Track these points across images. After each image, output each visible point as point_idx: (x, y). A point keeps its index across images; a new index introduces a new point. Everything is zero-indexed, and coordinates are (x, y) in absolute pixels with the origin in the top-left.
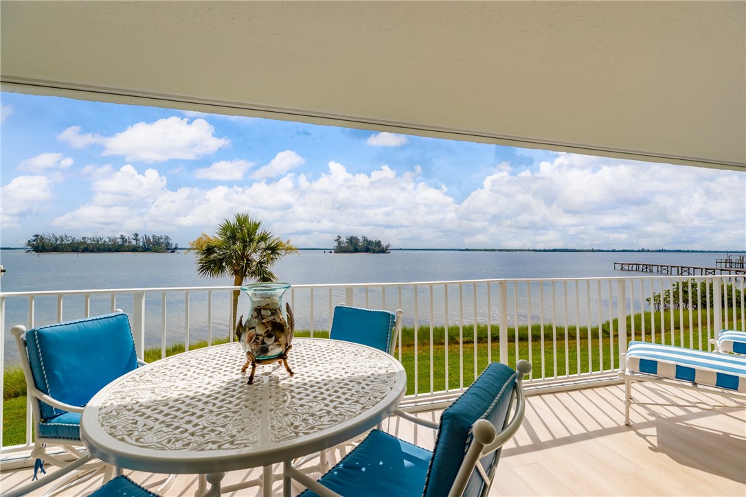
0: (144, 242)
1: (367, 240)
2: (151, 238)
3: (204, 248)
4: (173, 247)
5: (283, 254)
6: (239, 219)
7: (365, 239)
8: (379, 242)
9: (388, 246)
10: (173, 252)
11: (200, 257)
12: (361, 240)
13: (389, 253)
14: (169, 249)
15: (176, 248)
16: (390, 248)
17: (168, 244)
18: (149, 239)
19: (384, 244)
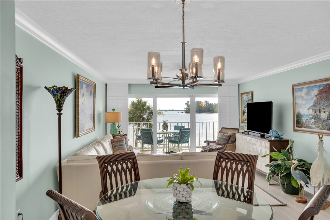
1: (208, 103)
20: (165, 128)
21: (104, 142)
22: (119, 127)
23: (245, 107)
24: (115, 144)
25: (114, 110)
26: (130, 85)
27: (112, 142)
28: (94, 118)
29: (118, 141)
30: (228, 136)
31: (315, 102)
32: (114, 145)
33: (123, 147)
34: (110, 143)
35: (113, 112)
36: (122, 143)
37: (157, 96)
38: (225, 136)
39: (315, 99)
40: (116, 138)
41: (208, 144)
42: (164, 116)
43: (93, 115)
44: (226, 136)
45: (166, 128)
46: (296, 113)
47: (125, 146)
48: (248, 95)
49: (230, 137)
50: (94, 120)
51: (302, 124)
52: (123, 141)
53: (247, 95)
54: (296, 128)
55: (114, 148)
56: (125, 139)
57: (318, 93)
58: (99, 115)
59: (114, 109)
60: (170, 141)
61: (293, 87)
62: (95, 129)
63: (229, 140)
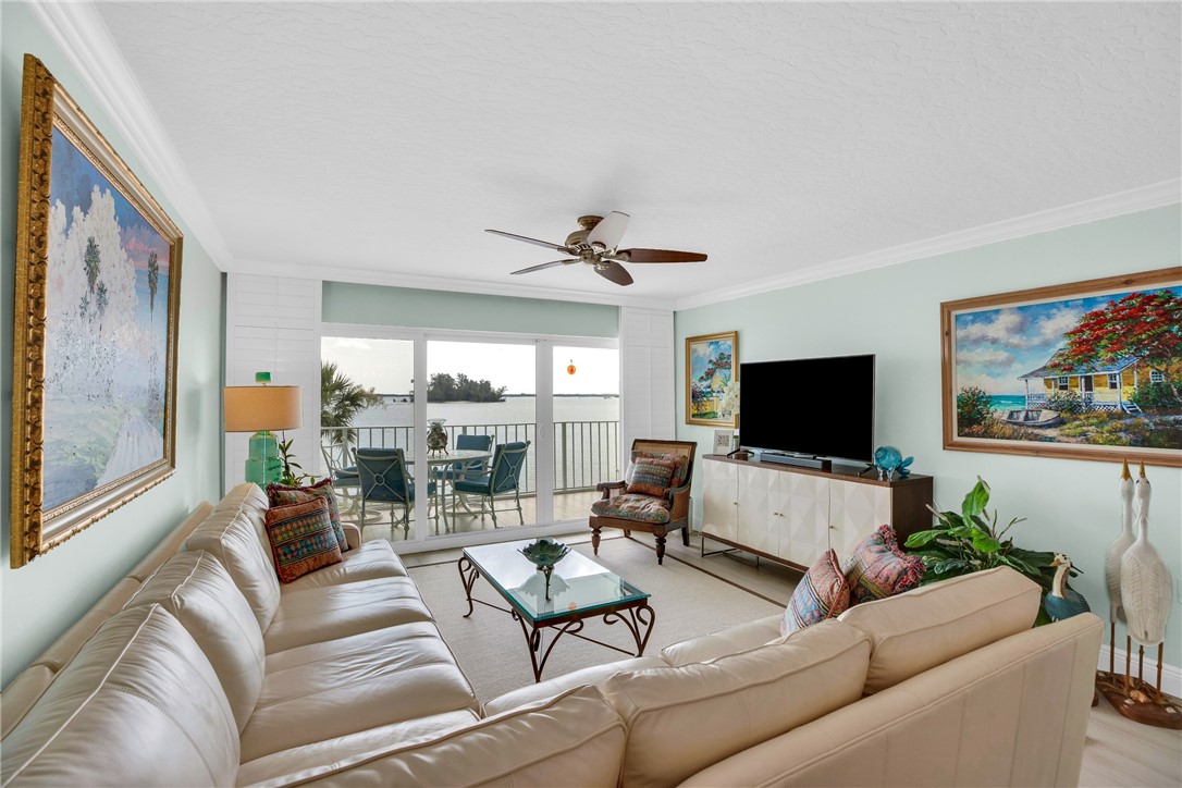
1: (466, 380)
5: (365, 405)
7: (463, 379)
8: (488, 384)
9: (502, 390)
12: (457, 380)
13: (504, 401)
16: (506, 393)
19: (495, 387)
20: (438, 444)
21: (233, 538)
22: (284, 452)
23: (702, 378)
24: (287, 531)
25: (265, 376)
26: (327, 285)
27: (271, 526)
28: (169, 412)
29: (300, 517)
30: (668, 466)
31: (1061, 355)
32: (280, 538)
33: (325, 540)
34: (261, 528)
35: (261, 384)
36: (317, 523)
37: (428, 336)
38: (658, 465)
39: (1063, 344)
40: (286, 502)
41: (607, 495)
42: (385, 408)
43: (162, 395)
44: (662, 465)
45: (442, 444)
46: (957, 392)
47: (333, 534)
48: (717, 343)
49: (674, 467)
50: (169, 419)
51: (990, 426)
52: (321, 512)
53: (712, 343)
54: (956, 439)
55: (280, 551)
56: (329, 499)
57: (1078, 325)
58: (194, 396)
59: (269, 374)
60: (459, 488)
61: (947, 308)
62: (173, 465)
63: (672, 477)
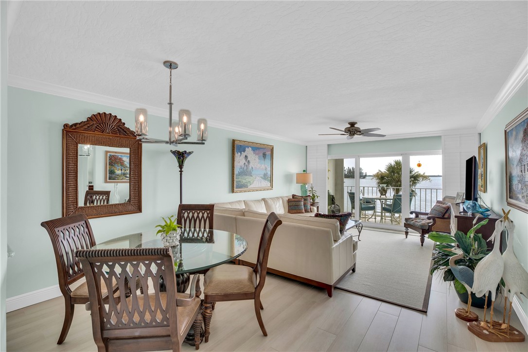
0: (347, 172)
2: (351, 169)
3: (380, 177)
4: (364, 174)
6: (396, 162)
10: (364, 178)
11: (378, 181)
14: (361, 176)
15: (366, 176)
17: (361, 173)
18: (350, 170)
22: (312, 189)
26: (329, 146)
27: (289, 202)
29: (295, 201)
30: (444, 208)
32: (292, 204)
35: (303, 173)
36: (298, 203)
37: (359, 157)
41: (417, 216)
43: (269, 175)
45: (384, 194)
46: (509, 174)
47: (302, 207)
49: (447, 209)
51: (513, 193)
54: (509, 200)
55: (289, 207)
62: (272, 188)
